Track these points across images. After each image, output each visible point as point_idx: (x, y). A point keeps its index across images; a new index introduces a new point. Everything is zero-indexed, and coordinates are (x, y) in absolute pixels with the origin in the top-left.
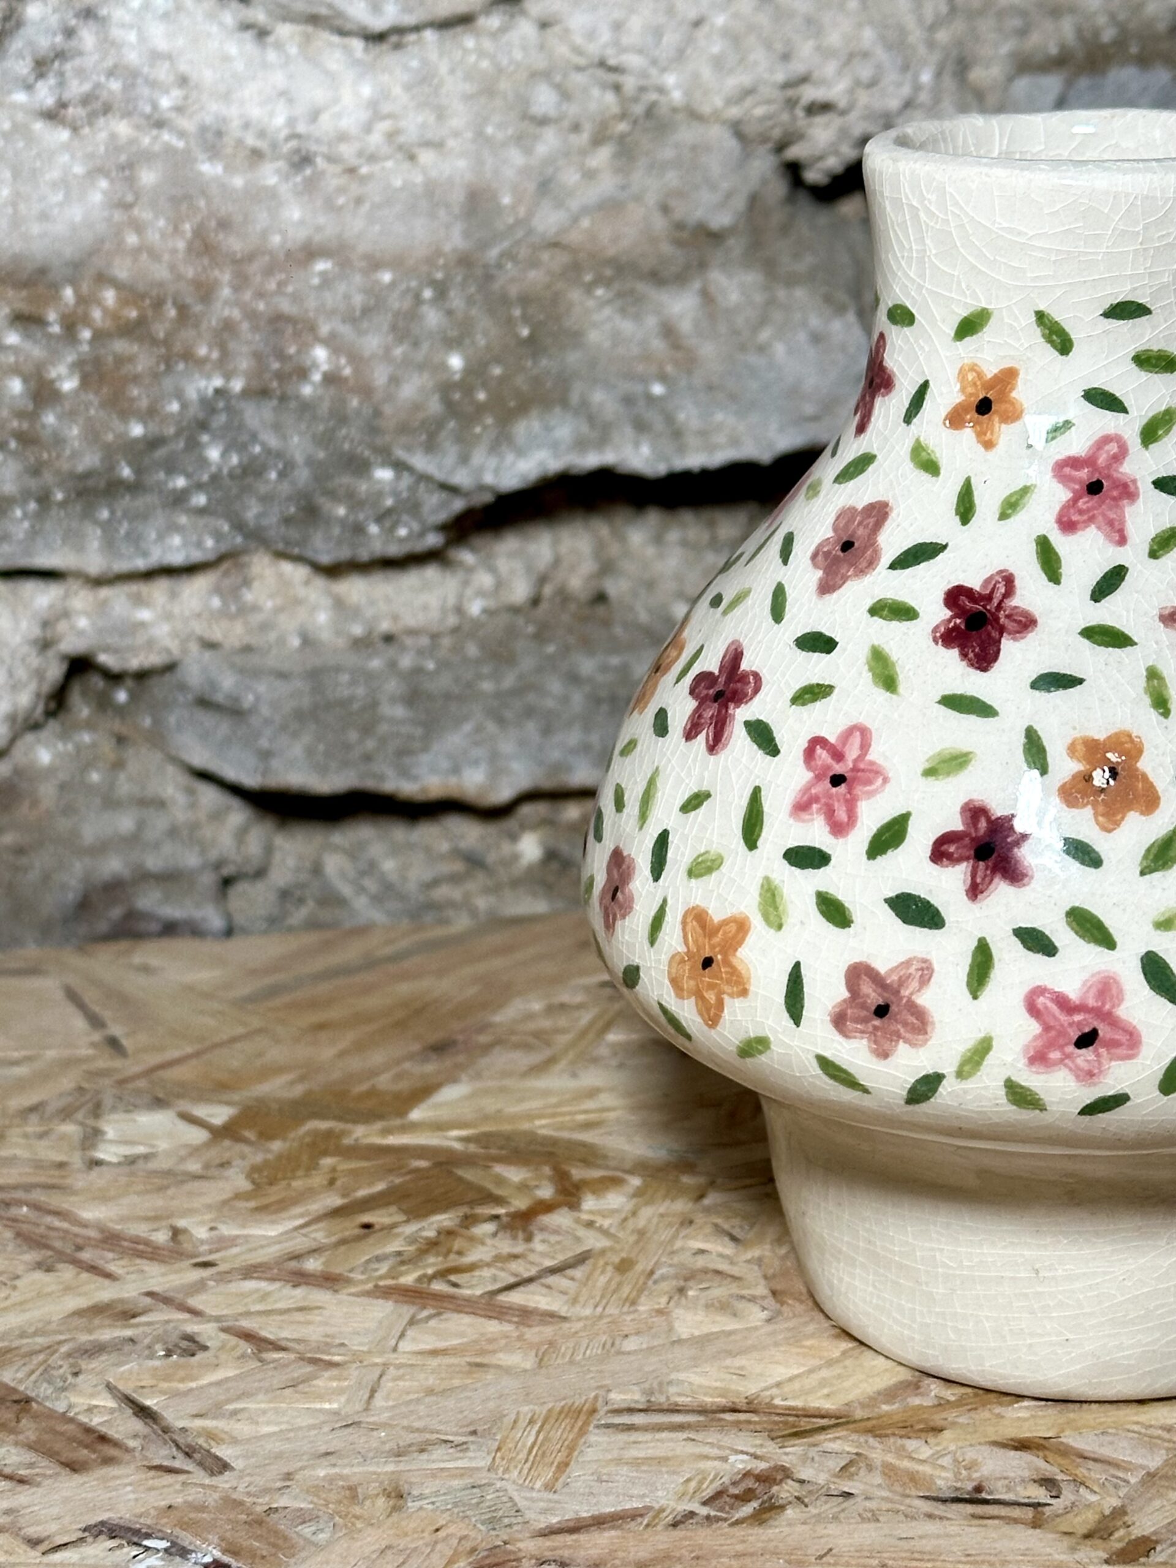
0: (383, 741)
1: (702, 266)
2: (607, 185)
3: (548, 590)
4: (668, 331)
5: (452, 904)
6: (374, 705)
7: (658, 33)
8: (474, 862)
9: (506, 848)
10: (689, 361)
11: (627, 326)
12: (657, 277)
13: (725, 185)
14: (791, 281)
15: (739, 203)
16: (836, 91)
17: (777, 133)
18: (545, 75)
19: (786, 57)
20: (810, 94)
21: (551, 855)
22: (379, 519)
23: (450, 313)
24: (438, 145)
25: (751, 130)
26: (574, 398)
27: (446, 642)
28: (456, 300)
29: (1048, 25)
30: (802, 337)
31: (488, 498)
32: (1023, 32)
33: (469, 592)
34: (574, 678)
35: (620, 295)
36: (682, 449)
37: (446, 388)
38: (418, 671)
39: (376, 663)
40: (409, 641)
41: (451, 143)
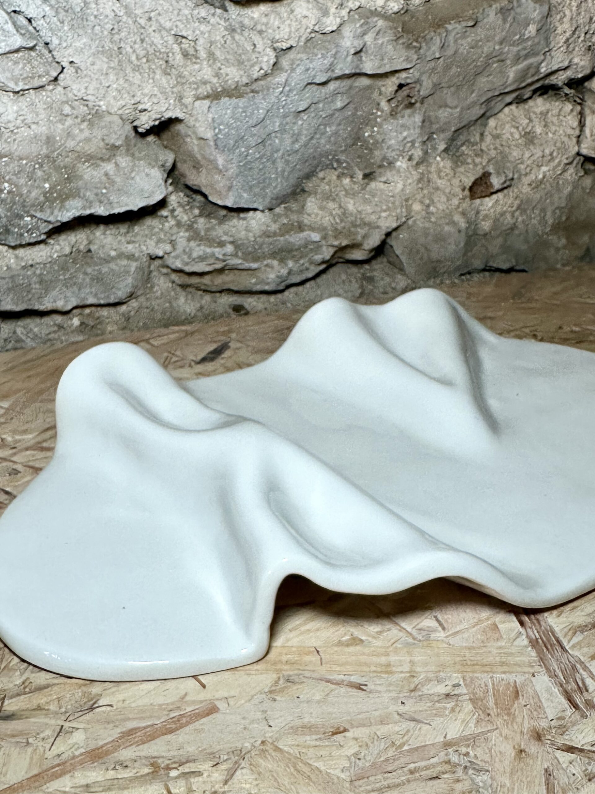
0: (34, 295)
1: (114, 155)
2: (87, 133)
3: (74, 249)
4: (106, 174)
5: (55, 339)
6: (30, 285)
7: (98, 89)
8: (60, 327)
9: (69, 322)
10: (113, 183)
11: (95, 173)
12: (102, 159)
13: (119, 133)
14: (140, 159)
15: (123, 138)
16: (147, 106)
17: (131, 118)
18: (67, 102)
19: (133, 96)
20: (141, 107)
21: (82, 324)
22: (27, 232)
23: (44, 171)
24: (37, 123)
25: (124, 117)
26: (82, 195)
27: (48, 265)
28: (46, 167)
29: (204, 87)
30: (144, 174)
31: (59, 224)
32: (196, 89)
33: (53, 251)
34: (85, 273)
35: (92, 164)
36: (113, 208)
37: (45, 194)
38: (41, 274)
39: (29, 273)
40: (37, 266)
41: (40, 122)
